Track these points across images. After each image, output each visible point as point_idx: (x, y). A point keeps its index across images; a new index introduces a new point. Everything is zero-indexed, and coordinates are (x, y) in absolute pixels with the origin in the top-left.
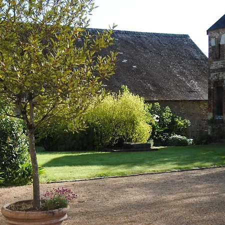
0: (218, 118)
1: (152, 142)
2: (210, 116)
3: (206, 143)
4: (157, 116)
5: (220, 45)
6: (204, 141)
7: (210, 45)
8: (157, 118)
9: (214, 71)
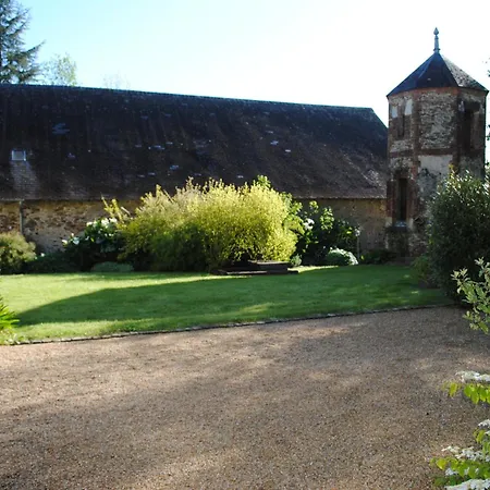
0: (400, 225)
1: (298, 260)
2: (389, 222)
3: (380, 262)
4: (310, 221)
5: (404, 116)
6: (378, 259)
7: (390, 116)
8: (310, 225)
9: (395, 155)
